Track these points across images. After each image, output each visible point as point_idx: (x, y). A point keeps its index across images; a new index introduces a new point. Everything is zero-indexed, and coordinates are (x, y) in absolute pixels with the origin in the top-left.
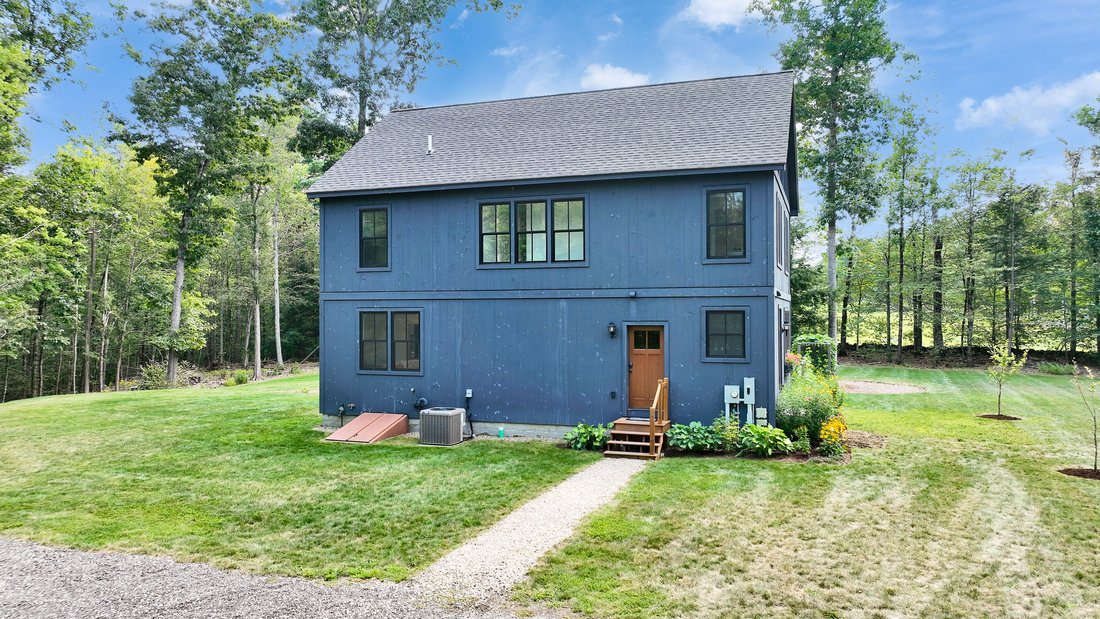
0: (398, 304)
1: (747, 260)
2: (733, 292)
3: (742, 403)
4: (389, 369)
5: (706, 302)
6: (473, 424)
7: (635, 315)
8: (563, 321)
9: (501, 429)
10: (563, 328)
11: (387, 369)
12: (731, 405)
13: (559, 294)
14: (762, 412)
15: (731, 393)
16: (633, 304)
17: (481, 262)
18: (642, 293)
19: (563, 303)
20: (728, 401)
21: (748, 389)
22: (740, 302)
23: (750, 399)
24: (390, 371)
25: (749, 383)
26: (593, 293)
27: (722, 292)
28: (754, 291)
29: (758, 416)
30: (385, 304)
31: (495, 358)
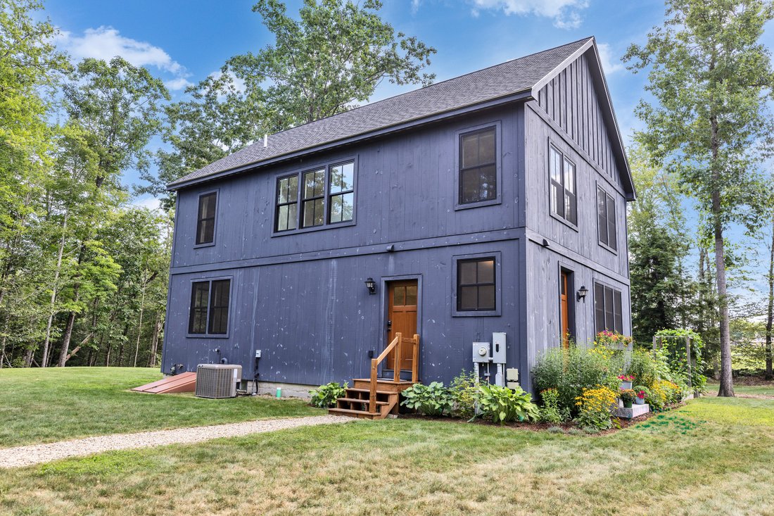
0: (217, 274)
1: (498, 201)
2: (484, 237)
3: (491, 362)
4: (207, 332)
5: (458, 251)
6: (259, 384)
7: (392, 269)
8: (333, 281)
9: (279, 389)
10: (333, 286)
11: (205, 333)
12: (480, 364)
13: (332, 254)
14: (513, 373)
15: (480, 350)
16: (391, 258)
17: (276, 230)
18: (399, 247)
19: (334, 263)
20: (476, 359)
21: (497, 346)
22: (492, 247)
23: (500, 358)
24: (207, 335)
25: (499, 338)
26: (358, 251)
27: (473, 238)
28: (504, 235)
29: (509, 378)
30: (208, 274)
31: (280, 319)
